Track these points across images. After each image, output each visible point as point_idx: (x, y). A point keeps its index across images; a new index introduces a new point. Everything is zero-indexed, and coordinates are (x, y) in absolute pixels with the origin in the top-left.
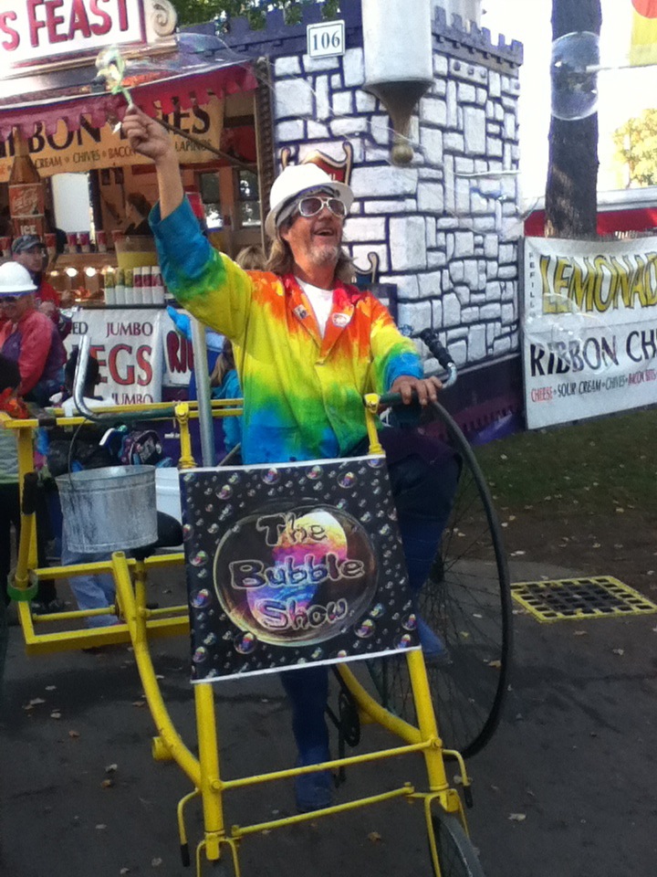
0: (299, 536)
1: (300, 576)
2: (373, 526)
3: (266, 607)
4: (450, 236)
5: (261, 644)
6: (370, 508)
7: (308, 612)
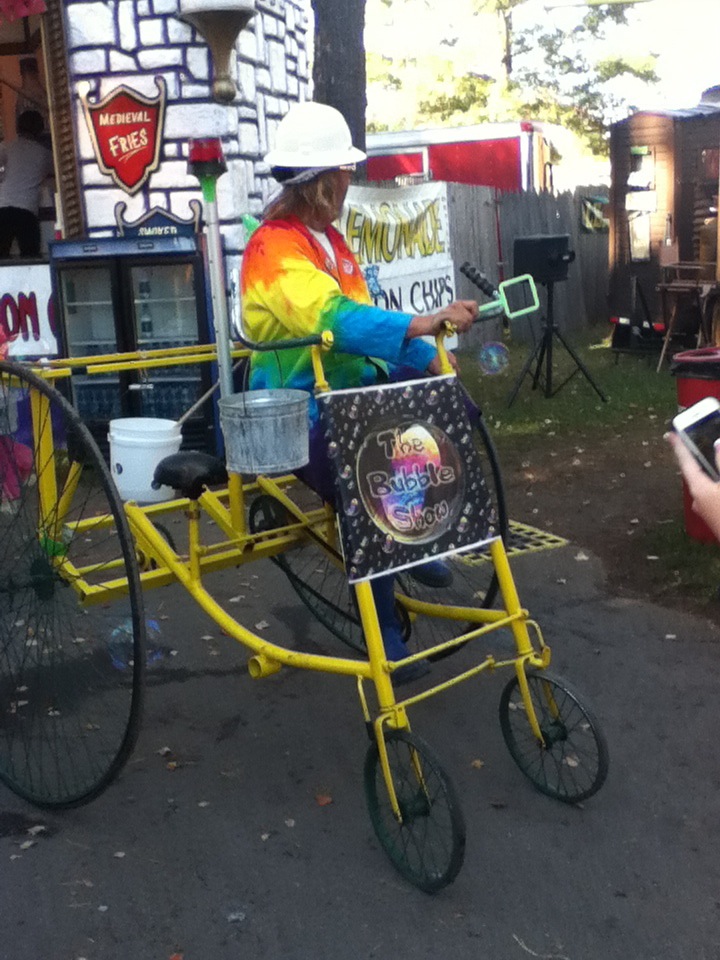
0: (406, 448)
1: (412, 484)
2: (456, 437)
3: (396, 511)
4: (265, 181)
5: (397, 544)
6: (453, 420)
7: (423, 515)
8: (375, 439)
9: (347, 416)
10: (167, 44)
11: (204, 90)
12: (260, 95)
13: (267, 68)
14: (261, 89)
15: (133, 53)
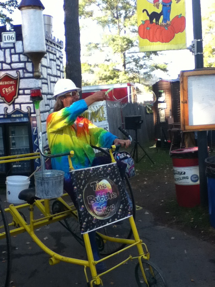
0: (100, 187)
1: (103, 199)
2: (117, 183)
3: (97, 208)
5: (98, 219)
6: (116, 177)
7: (106, 209)
8: (90, 185)
9: (80, 177)
10: (20, 62)
11: (31, 75)
12: (49, 76)
13: (51, 68)
14: (49, 74)
15: (10, 64)
